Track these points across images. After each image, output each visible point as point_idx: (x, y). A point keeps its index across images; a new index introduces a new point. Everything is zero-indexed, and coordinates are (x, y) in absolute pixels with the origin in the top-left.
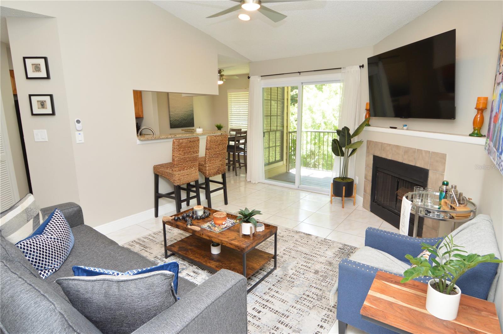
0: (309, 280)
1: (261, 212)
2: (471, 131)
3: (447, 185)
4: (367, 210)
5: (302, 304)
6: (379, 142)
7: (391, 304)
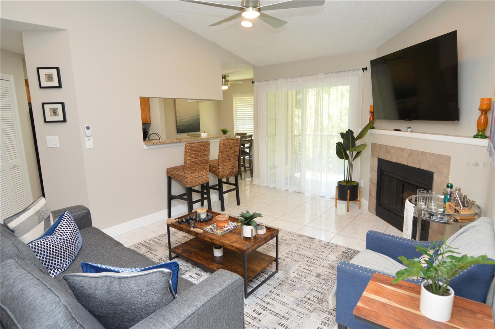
0: (310, 284)
1: (261, 215)
2: (475, 132)
3: (451, 187)
4: (373, 214)
5: (303, 307)
6: (384, 145)
7: (385, 305)
